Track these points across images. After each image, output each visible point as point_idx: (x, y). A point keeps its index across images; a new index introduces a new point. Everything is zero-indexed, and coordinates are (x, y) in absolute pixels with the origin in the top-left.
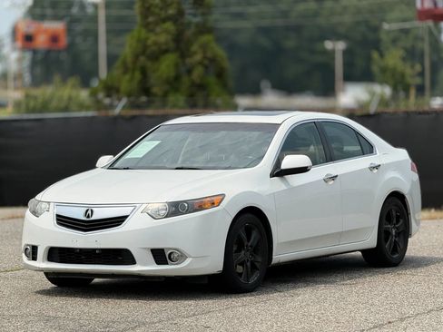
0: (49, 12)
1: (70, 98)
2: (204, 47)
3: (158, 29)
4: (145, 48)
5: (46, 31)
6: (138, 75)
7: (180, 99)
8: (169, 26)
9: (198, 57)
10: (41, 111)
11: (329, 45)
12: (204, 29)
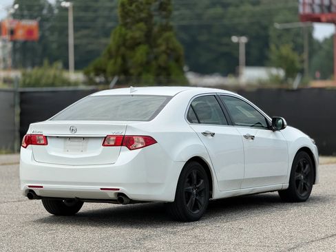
0: (26, 12)
1: (55, 77)
2: (167, 40)
3: (134, 28)
4: (125, 40)
5: (23, 27)
6: (119, 60)
7: (151, 77)
8: (142, 25)
9: (163, 48)
10: (34, 86)
11: (235, 39)
12: (166, 28)
